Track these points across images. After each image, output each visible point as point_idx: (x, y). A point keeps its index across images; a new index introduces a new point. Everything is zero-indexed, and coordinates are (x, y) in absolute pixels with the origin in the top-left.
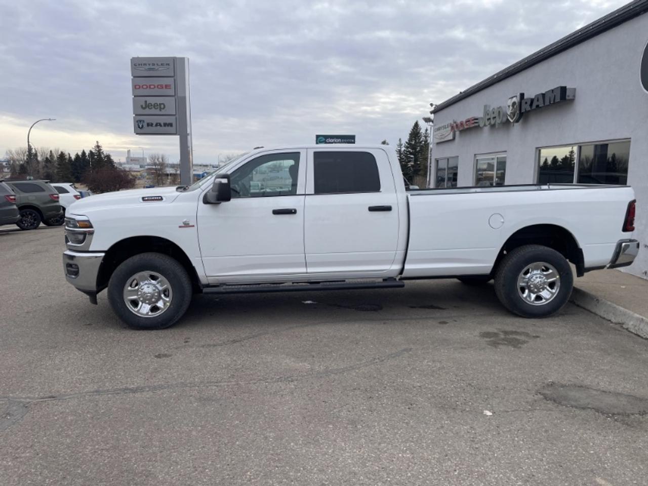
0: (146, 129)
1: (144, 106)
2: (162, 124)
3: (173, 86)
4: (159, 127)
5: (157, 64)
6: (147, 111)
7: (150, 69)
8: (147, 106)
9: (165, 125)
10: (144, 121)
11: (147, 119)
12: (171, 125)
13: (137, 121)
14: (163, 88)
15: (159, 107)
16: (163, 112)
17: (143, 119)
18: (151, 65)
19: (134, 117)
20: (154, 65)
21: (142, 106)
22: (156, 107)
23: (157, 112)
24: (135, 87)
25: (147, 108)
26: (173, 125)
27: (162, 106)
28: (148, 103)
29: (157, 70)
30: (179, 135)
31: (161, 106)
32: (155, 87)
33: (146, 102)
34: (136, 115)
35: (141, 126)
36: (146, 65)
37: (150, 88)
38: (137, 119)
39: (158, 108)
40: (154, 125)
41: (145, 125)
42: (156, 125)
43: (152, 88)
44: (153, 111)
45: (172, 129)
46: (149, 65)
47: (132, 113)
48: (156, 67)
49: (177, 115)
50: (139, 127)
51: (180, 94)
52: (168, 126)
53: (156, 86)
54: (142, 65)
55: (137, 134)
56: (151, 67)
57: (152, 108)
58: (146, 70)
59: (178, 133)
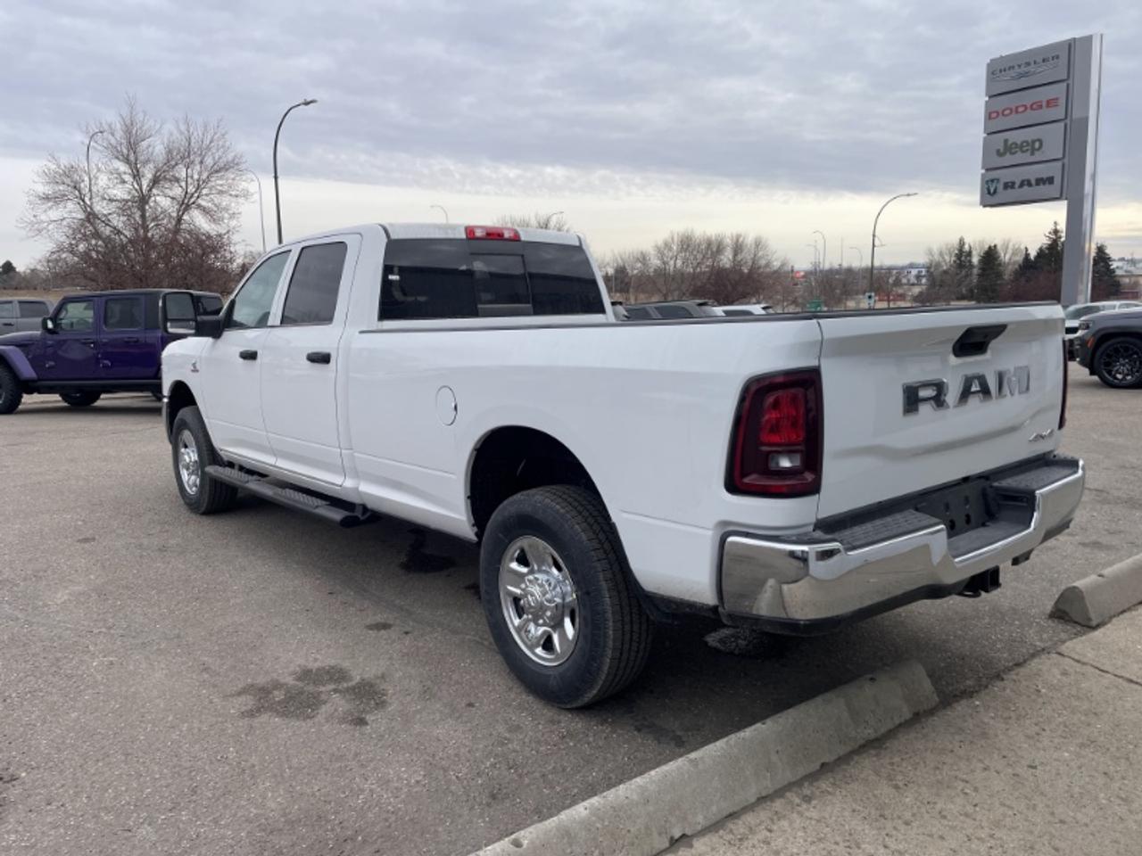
0: (1003, 195)
1: (1002, 150)
2: (1033, 182)
3: (1062, 101)
4: (1026, 187)
5: (1035, 62)
6: (1009, 159)
7: (1021, 76)
8: (1009, 148)
9: (1039, 181)
10: (998, 180)
11: (1007, 176)
12: (1050, 180)
13: (987, 182)
14: (1041, 107)
15: (1029, 148)
16: (1038, 157)
17: (997, 177)
18: (1023, 66)
19: (983, 175)
20: (1028, 64)
21: (998, 151)
22: (1025, 149)
23: (1027, 157)
24: (989, 116)
25: (1008, 154)
26: (1055, 182)
27: (1037, 145)
28: (1010, 143)
29: (1034, 73)
30: (1066, 199)
31: (1033, 146)
32: (1026, 109)
33: (1006, 141)
34: (987, 170)
35: (992, 191)
36: (1013, 67)
37: (1017, 112)
38: (987, 179)
39: (1027, 150)
40: (1017, 186)
41: (1000, 187)
42: (1021, 185)
43: (1023, 112)
44: (1020, 157)
45: (1053, 189)
46: (1019, 66)
47: (980, 167)
48: (1032, 68)
49: (1066, 161)
50: (989, 193)
51: (1076, 114)
52: (1044, 184)
53: (1028, 106)
54: (1005, 70)
55: (985, 206)
56: (1023, 69)
57: (1016, 152)
58: (1013, 78)
59: (1064, 195)
